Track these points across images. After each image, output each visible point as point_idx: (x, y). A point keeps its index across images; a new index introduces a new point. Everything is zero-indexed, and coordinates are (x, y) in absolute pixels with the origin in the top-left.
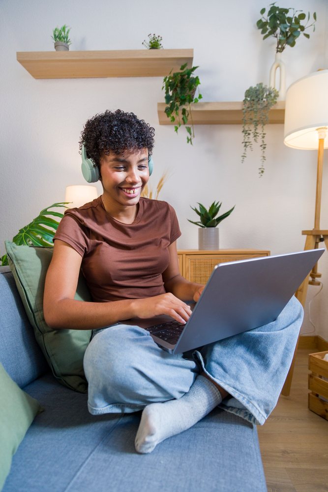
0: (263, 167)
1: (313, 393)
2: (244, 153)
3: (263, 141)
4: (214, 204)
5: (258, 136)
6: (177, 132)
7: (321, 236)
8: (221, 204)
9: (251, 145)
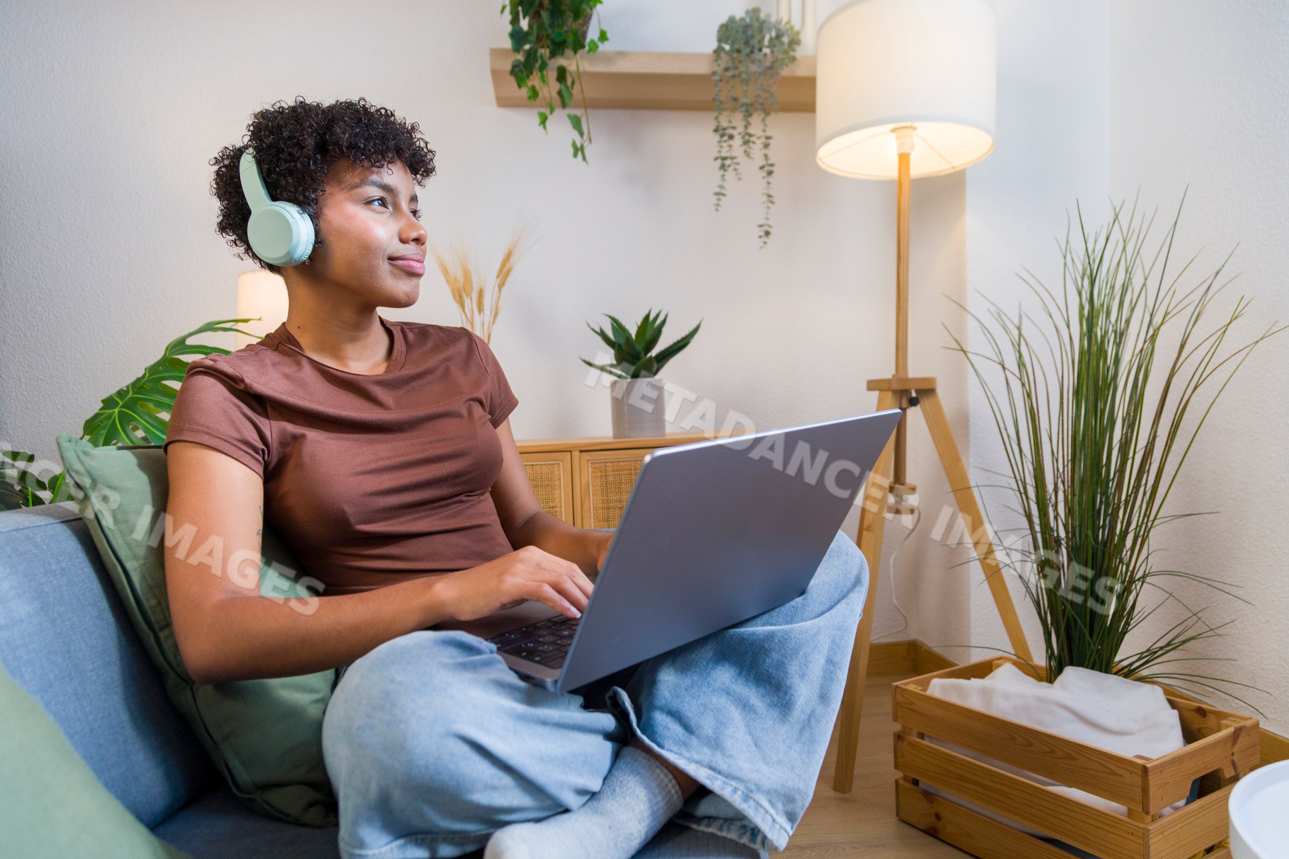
0: (769, 222)
1: (905, 778)
2: (721, 187)
3: (766, 156)
4: (647, 316)
5: (754, 143)
6: (545, 128)
7: (911, 393)
8: (666, 316)
9: (737, 167)
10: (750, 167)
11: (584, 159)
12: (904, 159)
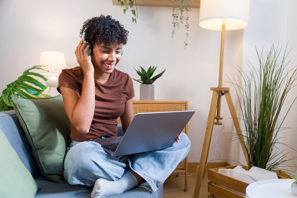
0: (187, 41)
1: (211, 195)
2: (174, 31)
3: (187, 22)
4: (150, 68)
5: (183, 19)
6: (125, 13)
7: (222, 91)
8: (156, 67)
9: (178, 25)
10: (182, 26)
11: (136, 22)
12: (223, 26)
